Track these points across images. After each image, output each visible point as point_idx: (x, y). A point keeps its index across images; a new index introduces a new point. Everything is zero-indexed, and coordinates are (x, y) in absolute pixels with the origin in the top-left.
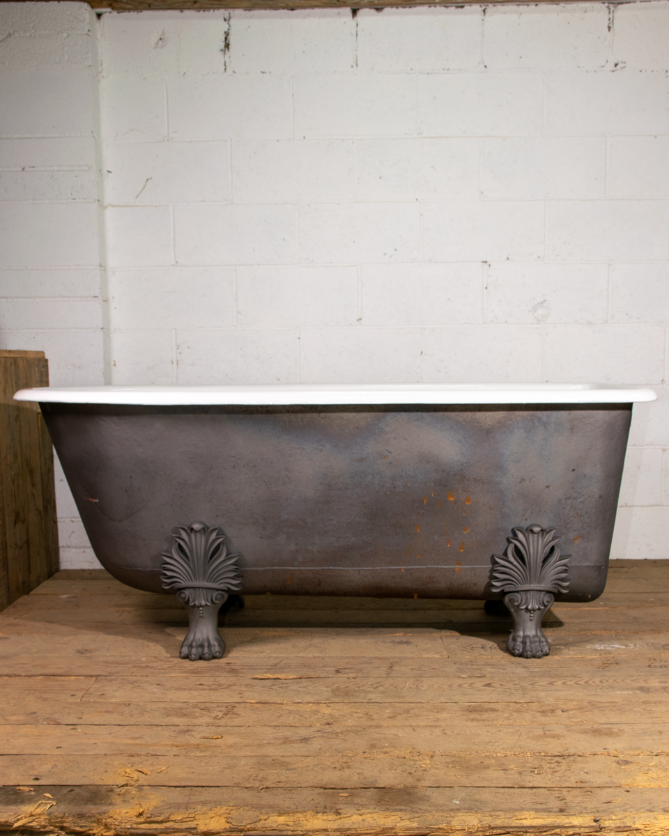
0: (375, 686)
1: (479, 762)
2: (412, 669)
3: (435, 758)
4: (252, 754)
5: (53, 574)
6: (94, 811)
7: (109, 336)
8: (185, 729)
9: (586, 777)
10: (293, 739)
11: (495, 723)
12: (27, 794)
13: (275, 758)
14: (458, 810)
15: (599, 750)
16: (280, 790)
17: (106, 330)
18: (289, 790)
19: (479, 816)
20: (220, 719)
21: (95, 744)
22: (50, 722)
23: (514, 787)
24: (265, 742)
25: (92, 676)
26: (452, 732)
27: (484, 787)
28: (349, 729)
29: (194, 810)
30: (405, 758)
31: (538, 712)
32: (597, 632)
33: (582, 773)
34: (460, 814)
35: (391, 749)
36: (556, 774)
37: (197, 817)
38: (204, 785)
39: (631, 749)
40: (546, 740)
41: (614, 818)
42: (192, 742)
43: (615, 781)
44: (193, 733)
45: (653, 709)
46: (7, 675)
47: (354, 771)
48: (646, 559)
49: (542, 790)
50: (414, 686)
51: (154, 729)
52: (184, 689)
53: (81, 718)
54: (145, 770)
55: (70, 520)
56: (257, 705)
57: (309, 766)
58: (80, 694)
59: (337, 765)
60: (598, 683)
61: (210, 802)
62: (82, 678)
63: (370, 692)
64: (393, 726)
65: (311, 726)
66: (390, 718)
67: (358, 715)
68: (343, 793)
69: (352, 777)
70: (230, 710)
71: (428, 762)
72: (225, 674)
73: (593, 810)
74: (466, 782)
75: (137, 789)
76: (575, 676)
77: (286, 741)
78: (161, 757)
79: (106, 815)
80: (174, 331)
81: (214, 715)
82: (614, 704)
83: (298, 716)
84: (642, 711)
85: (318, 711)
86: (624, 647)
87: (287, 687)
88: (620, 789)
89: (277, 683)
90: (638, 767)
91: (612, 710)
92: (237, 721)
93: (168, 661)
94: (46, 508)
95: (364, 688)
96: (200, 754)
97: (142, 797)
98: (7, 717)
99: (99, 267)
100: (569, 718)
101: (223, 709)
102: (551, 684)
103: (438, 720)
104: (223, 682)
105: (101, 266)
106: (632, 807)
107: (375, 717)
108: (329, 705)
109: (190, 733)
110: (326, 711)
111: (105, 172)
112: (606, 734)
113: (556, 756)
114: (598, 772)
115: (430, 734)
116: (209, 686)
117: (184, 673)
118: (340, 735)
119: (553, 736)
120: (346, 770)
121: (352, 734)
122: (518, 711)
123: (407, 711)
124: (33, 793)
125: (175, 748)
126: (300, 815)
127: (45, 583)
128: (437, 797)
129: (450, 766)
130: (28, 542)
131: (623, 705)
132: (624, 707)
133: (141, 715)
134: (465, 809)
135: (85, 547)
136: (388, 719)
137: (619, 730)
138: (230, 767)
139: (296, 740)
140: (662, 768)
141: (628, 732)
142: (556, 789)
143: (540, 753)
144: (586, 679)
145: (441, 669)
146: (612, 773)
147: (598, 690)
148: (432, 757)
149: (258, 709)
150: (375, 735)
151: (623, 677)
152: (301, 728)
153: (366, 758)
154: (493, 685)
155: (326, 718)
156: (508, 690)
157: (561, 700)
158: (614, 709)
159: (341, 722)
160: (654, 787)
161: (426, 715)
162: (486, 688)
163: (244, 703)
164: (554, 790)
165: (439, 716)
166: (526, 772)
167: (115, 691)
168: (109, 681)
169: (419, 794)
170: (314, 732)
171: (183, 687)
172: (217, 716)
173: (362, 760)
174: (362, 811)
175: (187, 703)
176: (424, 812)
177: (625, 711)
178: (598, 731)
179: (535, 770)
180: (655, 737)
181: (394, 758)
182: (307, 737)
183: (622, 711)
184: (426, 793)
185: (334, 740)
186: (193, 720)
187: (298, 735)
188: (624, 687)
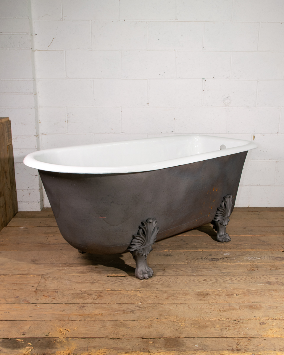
0: (159, 280)
1: (204, 323)
2: (173, 271)
3: (186, 321)
4: (111, 320)
5: (16, 214)
6: (49, 352)
7: (37, 110)
8: (82, 305)
9: (248, 332)
10: (128, 311)
11: (209, 301)
12: (21, 343)
13: (121, 322)
15: (252, 317)
16: (125, 340)
17: (36, 108)
18: (128, 340)
19: (206, 353)
20: (95, 300)
21: (46, 314)
22: (25, 302)
23: (219, 337)
24: (116, 312)
25: (39, 275)
26: (192, 307)
27: (207, 337)
28: (150, 305)
29: (91, 351)
30: (174, 321)
31: (226, 295)
32: (248, 250)
33: (246, 329)
34: (198, 352)
35: (168, 316)
36: (236, 330)
37: (92, 354)
38: (93, 337)
39: (265, 316)
40: (231, 311)
41: (260, 353)
42: (86, 313)
43: (259, 334)
44: (86, 308)
45: (273, 294)
46: (3, 275)
47: (154, 328)
48: (266, 207)
49: (231, 339)
50: (175, 281)
51: (69, 306)
52: (79, 283)
53: (38, 300)
54: (68, 330)
55: (22, 190)
56: (111, 292)
57: (135, 326)
58: (36, 285)
59: (147, 326)
60: (250, 279)
61: (97, 346)
62: (35, 276)
63: (157, 284)
64: (168, 303)
65: (133, 304)
66: (166, 299)
67: (153, 297)
68: (151, 341)
69: (153, 332)
70: (100, 295)
71: (183, 323)
72: (95, 274)
73: (252, 350)
74: (200, 335)
75: (66, 340)
76: (240, 275)
77: (125, 312)
78: (74, 321)
79: (55, 354)
80: (66, 107)
81: (93, 298)
82: (257, 291)
83: (128, 298)
84: (268, 295)
85: (136, 295)
86: (259, 258)
87: (122, 281)
88: (262, 338)
89: (117, 279)
90: (268, 326)
91: (256, 295)
92: (103, 301)
93: (71, 266)
94: (12, 187)
95: (154, 282)
96: (90, 320)
97: (68, 344)
98: (7, 299)
100: (239, 299)
101: (96, 294)
102: (231, 279)
103: (186, 300)
104: (95, 279)
106: (267, 348)
107: (160, 298)
108: (141, 291)
109: (84, 308)
110: (139, 295)
111: (34, 34)
112: (255, 308)
113: (235, 320)
114: (253, 329)
115: (183, 308)
116: (90, 281)
117: (78, 273)
118: (146, 309)
119: (234, 309)
120: (150, 328)
121: (151, 308)
122: (218, 295)
123: (173, 295)
124: (23, 342)
125: (79, 316)
126: (133, 353)
127: (12, 220)
128: (189, 343)
129: (193, 326)
130: (5, 204)
131: (261, 292)
132: (261, 293)
133: (63, 298)
134: (200, 350)
135: (29, 202)
136: (165, 300)
137: (260, 306)
138: (103, 327)
139: (129, 312)
140: (278, 326)
141: (264, 307)
142: (236, 338)
143: (229, 318)
144: (245, 277)
145: (185, 271)
146: (258, 329)
147: (250, 283)
148: (185, 321)
149: (111, 294)
150: (161, 308)
151: (260, 276)
152: (130, 305)
153: (158, 321)
154: (207, 280)
155: (140, 299)
156: (214, 283)
157: (235, 288)
158: (257, 294)
159: (146, 301)
160: (275, 337)
161: (181, 297)
162: (204, 282)
163: (105, 290)
164: (235, 339)
165: (186, 298)
166: (223, 329)
167: (50, 284)
168: (48, 278)
169: (181, 342)
170: (136, 307)
171: (79, 282)
172: (95, 298)
173: (157, 322)
174: (159, 351)
175: (81, 291)
176: (184, 351)
177: (262, 295)
178: (251, 306)
179: (227, 328)
180: (274, 310)
181: (169, 321)
182: (133, 310)
183: (261, 295)
184: (184, 341)
185: (144, 312)
186: (85, 300)
187: (129, 309)
188: (261, 281)
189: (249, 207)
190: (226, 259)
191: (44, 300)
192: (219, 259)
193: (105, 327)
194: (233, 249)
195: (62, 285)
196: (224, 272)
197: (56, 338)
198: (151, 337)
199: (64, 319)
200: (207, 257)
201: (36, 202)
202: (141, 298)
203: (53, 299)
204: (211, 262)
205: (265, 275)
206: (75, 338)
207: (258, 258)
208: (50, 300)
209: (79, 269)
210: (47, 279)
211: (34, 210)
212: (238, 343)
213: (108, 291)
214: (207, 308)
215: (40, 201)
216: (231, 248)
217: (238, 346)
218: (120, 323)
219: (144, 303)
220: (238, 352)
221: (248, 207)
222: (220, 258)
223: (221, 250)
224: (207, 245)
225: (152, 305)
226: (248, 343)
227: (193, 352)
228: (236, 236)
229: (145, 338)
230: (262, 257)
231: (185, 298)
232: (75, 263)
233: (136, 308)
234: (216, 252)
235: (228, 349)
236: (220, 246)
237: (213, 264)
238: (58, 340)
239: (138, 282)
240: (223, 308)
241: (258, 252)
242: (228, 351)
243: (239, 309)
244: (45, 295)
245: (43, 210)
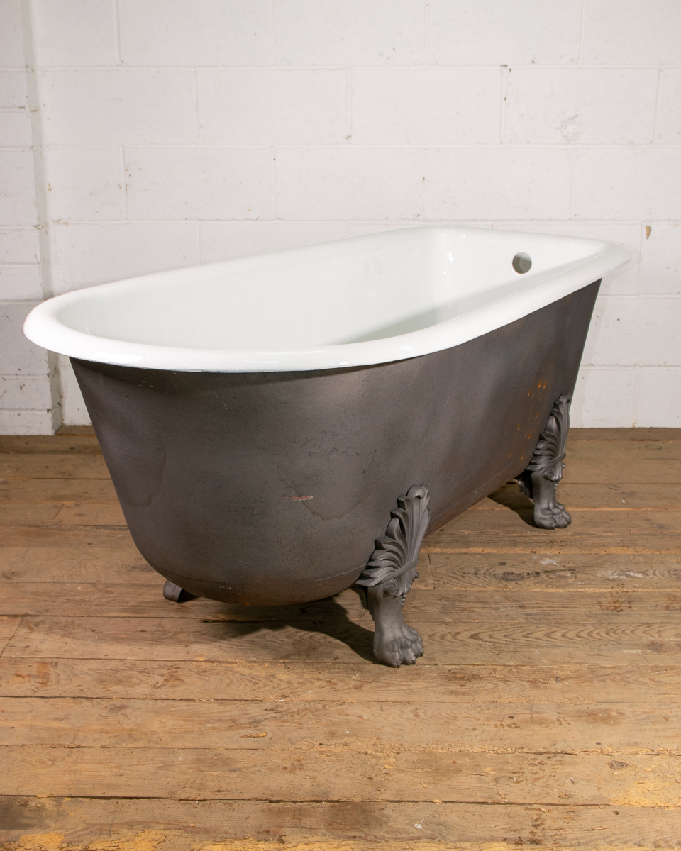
1: (451, 761)
3: (401, 754)
4: (192, 746)
6: (3, 839)
7: (41, 154)
8: (118, 703)
9: (572, 789)
10: (242, 721)
11: (476, 697)
13: (218, 752)
14: (419, 838)
15: (591, 746)
16: (219, 804)
17: (37, 149)
18: (229, 804)
19: (442, 847)
20: (157, 688)
21: (13, 728)
23: (487, 803)
24: (210, 725)
25: (16, 616)
26: (425, 713)
27: (452, 802)
28: (307, 706)
29: (118, 836)
30: (367, 753)
31: (528, 681)
32: (613, 550)
33: (568, 781)
34: (420, 845)
35: (352, 739)
36: (537, 784)
37: (120, 845)
38: (133, 795)
39: (630, 745)
40: (532, 727)
42: (125, 726)
43: (605, 795)
44: (128, 711)
45: (663, 679)
47: (307, 773)
49: (519, 808)
52: (122, 639)
56: (205, 666)
57: (255, 766)
58: (1, 646)
59: (288, 765)
60: (604, 635)
61: (138, 823)
62: (5, 618)
63: (336, 646)
64: (358, 701)
65: (262, 701)
67: (319, 683)
69: (301, 784)
71: (392, 760)
72: (171, 614)
73: (573, 842)
74: (433, 793)
75: (55, 803)
76: (577, 624)
77: (234, 723)
78: (87, 749)
79: (16, 843)
80: (121, 148)
81: (154, 682)
82: (617, 671)
83: (250, 684)
84: (649, 682)
85: (274, 676)
86: (641, 576)
88: (608, 809)
91: (614, 680)
92: (180, 692)
93: (108, 592)
96: (132, 746)
97: (60, 815)
99: (24, 70)
100: (563, 692)
101: (165, 671)
102: (549, 635)
103: (411, 692)
104: (168, 627)
105: (27, 66)
106: (618, 839)
107: (339, 686)
108: (288, 665)
109: (123, 711)
110: (283, 675)
112: (603, 720)
113: (541, 754)
114: (587, 781)
115: (400, 716)
116: (152, 633)
117: (125, 611)
118: (296, 716)
119: (542, 722)
120: (298, 771)
121: (310, 715)
122: (505, 680)
123: (376, 679)
125: (104, 735)
126: (237, 843)
128: (396, 818)
129: (418, 767)
131: (629, 672)
132: (628, 675)
133: (69, 682)
134: (427, 838)
135: (20, 409)
136: (353, 690)
137: (619, 713)
138: (166, 766)
139: (245, 724)
140: (662, 775)
141: (628, 718)
142: (535, 806)
143: (523, 748)
144: (590, 628)
145: (423, 608)
146: (602, 782)
147: (603, 647)
148: (398, 753)
149: (205, 672)
150: (337, 716)
151: (633, 625)
152: (252, 704)
153: (322, 753)
154: (481, 636)
155: (283, 687)
156: (498, 645)
157: (556, 662)
158: (617, 678)
159: (299, 693)
160: (648, 805)
161: (398, 684)
162: (472, 641)
163: (190, 661)
164: (531, 809)
165: (413, 687)
166: (503, 779)
167: (43, 641)
168: (37, 625)
169: (377, 813)
170: (266, 710)
171: (122, 636)
172: (157, 683)
173: (317, 756)
174: (309, 839)
175: (124, 662)
176: (379, 841)
177: (629, 682)
178: (594, 714)
179: (515, 776)
180: (658, 726)
181: (354, 754)
182: (257, 718)
183: (626, 682)
184: (385, 812)
185: (288, 724)
186: (129, 689)
187: (248, 716)
188: (633, 642)
189: (636, 426)
190: (544, 576)
191: (18, 687)
192: (525, 575)
193: (170, 766)
194: (571, 546)
195: (74, 646)
196: (533, 614)
197: (26, 798)
198: (294, 799)
199: (62, 743)
200: (490, 571)
201: (41, 410)
202: (286, 686)
203: (40, 685)
204: (500, 585)
205: (647, 623)
206: (80, 799)
207: (636, 575)
208: (33, 688)
209: (128, 599)
210: (34, 627)
211: (35, 432)
212: (537, 820)
213: (199, 664)
214: (465, 717)
215: (50, 407)
216: (564, 543)
217: (535, 831)
218: (216, 755)
219: (293, 699)
220: (532, 846)
221: (631, 426)
222: (529, 574)
223: (534, 550)
224: (498, 534)
225: (313, 705)
226: (565, 821)
227: (404, 844)
228: (585, 509)
229: (278, 802)
230: (647, 570)
231: (410, 687)
232: (120, 581)
233: (268, 712)
234: (521, 555)
235: (505, 837)
236: (535, 538)
237: (504, 590)
238: (34, 804)
239: (285, 640)
240: (512, 718)
241: (639, 556)
242: (504, 844)
243: (558, 720)
244: (20, 673)
245: (59, 432)
